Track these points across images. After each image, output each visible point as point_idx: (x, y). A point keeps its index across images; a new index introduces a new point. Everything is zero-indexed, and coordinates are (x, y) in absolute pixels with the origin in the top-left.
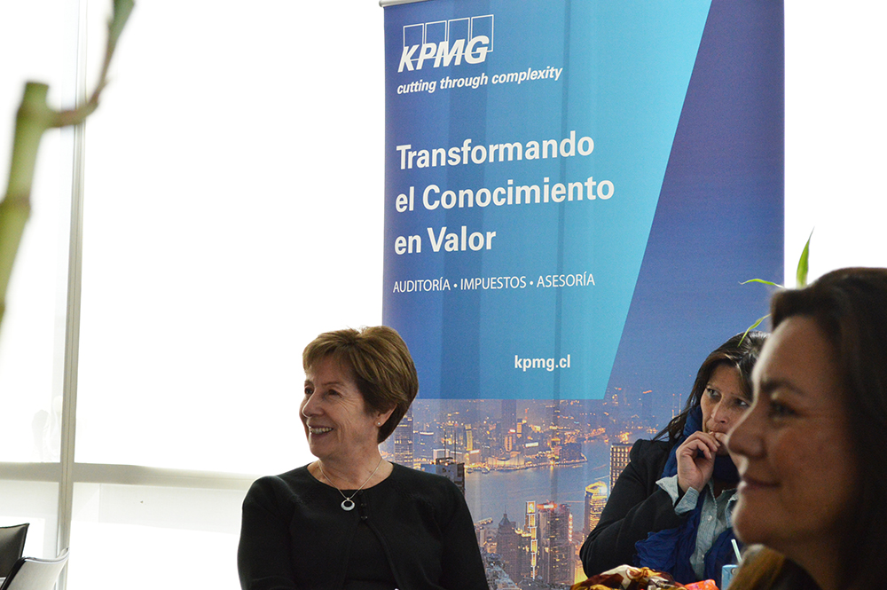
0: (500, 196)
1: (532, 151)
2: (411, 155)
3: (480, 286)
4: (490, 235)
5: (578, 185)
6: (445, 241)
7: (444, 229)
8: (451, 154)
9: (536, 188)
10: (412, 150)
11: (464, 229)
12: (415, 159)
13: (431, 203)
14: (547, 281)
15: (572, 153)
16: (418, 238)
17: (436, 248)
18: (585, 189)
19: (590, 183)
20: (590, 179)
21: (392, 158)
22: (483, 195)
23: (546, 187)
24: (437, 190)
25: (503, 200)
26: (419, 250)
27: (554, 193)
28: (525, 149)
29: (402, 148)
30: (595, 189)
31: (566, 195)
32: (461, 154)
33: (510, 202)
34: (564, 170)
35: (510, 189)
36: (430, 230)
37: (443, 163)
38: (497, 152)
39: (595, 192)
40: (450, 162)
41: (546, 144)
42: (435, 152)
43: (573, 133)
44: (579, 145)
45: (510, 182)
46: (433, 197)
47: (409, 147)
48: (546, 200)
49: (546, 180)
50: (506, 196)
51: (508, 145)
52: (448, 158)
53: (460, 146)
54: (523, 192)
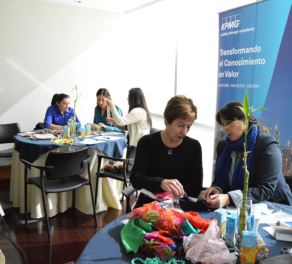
0: (240, 63)
1: (248, 51)
2: (223, 52)
3: (235, 86)
4: (238, 73)
5: (257, 60)
6: (228, 74)
7: (228, 71)
8: (230, 52)
9: (248, 61)
10: (223, 51)
11: (232, 71)
12: (223, 53)
13: (226, 64)
14: (249, 86)
15: (256, 51)
16: (223, 73)
17: (227, 76)
18: (258, 61)
19: (260, 59)
20: (260, 58)
21: (220, 52)
22: (237, 63)
23: (250, 60)
24: (227, 61)
25: (241, 64)
26: (223, 77)
27: (251, 62)
28: (246, 50)
29: (221, 50)
30: (261, 61)
31: (254, 63)
32: (232, 52)
33: (242, 65)
34: (254, 56)
35: (242, 61)
36: (225, 71)
37: (229, 54)
38: (240, 51)
39: (260, 62)
40: (230, 54)
41: (250, 49)
43: (256, 46)
44: (258, 49)
45: (242, 59)
46: (227, 63)
47: (222, 50)
48: (250, 64)
49: (250, 59)
50: (241, 63)
51: (242, 49)
52: (230, 53)
53: (232, 49)
54: (245, 62)
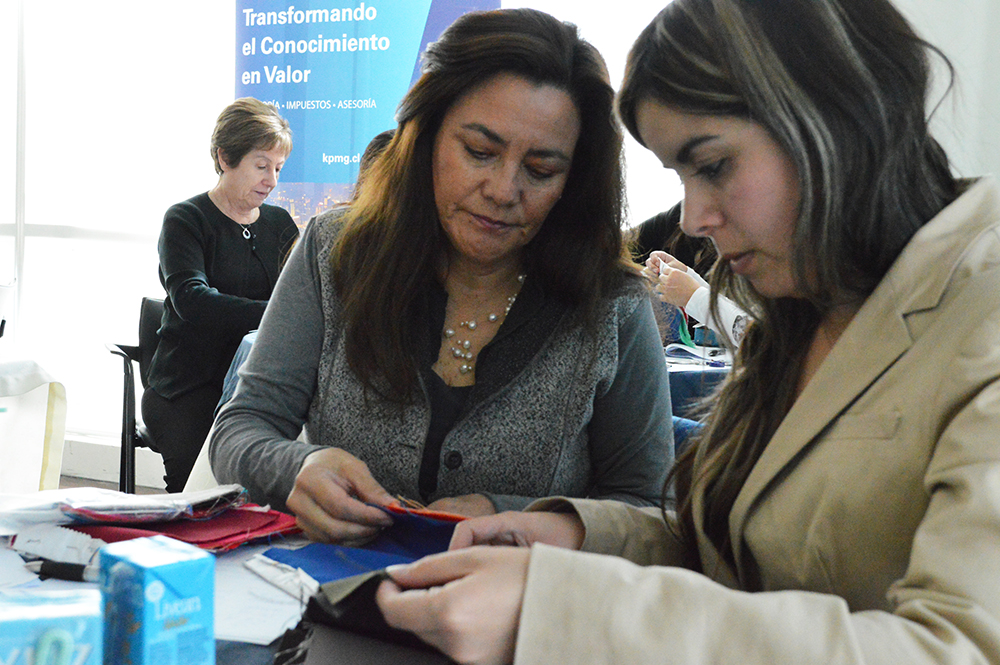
0: (314, 46)
1: (336, 15)
2: (254, 16)
3: (300, 107)
4: (307, 72)
5: (366, 39)
6: (276, 76)
7: (275, 67)
8: (280, 16)
9: (337, 41)
10: (254, 12)
11: (289, 68)
12: (256, 19)
13: (267, 49)
14: (345, 104)
15: (362, 18)
16: (258, 73)
17: (270, 80)
18: (370, 42)
19: (374, 38)
20: (374, 36)
21: (241, 18)
22: (302, 45)
23: (344, 41)
24: (271, 41)
25: (315, 49)
26: (258, 81)
27: (349, 45)
28: (330, 14)
29: (247, 11)
30: (377, 42)
31: (358, 46)
32: (287, 16)
33: (320, 50)
34: (356, 29)
35: (320, 41)
36: (266, 68)
37: (275, 23)
38: (311, 16)
39: (377, 45)
40: (280, 22)
41: (344, 11)
42: (269, 14)
43: (362, 5)
44: (367, 13)
45: (320, 36)
46: (268, 45)
47: (252, 10)
48: (344, 49)
49: (345, 35)
50: (317, 46)
51: (319, 11)
52: (278, 19)
53: (287, 11)
54: (329, 44)
